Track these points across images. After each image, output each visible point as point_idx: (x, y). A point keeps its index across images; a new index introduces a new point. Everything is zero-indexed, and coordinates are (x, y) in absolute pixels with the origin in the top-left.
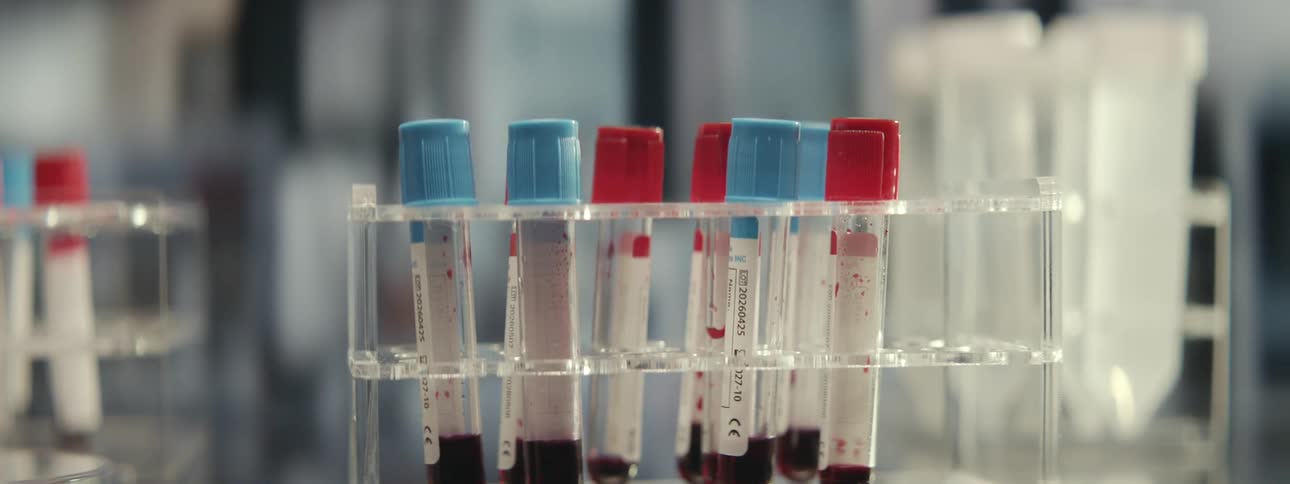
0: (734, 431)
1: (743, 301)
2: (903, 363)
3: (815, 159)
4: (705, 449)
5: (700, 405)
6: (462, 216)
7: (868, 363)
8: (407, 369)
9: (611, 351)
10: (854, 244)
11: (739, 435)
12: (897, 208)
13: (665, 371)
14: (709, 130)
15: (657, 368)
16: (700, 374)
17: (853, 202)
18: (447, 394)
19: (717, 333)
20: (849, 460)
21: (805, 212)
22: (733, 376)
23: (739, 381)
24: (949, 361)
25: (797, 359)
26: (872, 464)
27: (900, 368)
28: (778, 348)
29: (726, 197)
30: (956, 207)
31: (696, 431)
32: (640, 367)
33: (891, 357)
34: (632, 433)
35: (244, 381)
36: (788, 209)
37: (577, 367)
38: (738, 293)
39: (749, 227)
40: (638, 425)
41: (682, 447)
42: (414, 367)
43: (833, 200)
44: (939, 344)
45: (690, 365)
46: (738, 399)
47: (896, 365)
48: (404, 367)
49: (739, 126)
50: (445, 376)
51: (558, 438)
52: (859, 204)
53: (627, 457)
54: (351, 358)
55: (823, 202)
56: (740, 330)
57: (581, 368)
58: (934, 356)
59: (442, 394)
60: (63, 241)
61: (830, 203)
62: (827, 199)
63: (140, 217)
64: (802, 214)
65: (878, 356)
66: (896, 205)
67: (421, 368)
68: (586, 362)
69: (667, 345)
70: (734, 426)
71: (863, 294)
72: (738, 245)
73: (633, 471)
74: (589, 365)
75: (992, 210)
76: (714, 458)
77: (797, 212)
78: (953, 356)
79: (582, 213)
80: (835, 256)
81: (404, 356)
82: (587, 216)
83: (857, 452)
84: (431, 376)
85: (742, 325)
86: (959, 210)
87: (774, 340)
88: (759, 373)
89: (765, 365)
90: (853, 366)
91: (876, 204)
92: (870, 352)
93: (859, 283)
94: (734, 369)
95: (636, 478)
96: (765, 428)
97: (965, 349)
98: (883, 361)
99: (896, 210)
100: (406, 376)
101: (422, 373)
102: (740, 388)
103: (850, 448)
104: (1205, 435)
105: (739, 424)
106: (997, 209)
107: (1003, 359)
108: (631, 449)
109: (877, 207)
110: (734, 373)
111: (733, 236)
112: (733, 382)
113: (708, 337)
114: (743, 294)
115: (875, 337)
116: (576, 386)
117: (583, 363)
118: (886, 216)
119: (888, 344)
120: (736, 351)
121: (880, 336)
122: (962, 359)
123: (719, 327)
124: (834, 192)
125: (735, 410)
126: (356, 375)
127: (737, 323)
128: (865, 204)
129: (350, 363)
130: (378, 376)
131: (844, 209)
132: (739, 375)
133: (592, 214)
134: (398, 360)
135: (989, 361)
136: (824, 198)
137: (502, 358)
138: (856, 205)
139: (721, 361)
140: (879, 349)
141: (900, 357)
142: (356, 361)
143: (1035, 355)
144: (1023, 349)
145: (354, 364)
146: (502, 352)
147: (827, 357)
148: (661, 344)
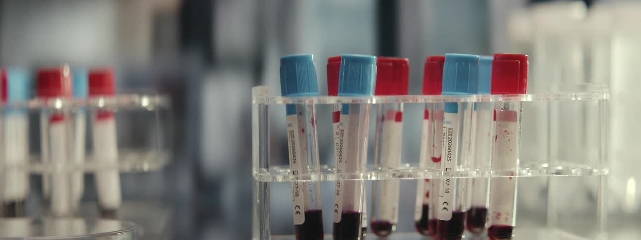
0: (445, 208)
1: (450, 144)
2: (530, 174)
3: (486, 74)
4: (430, 217)
5: (427, 195)
6: (312, 101)
7: (512, 174)
8: (285, 177)
9: (383, 169)
10: (506, 116)
11: (447, 210)
12: (527, 98)
13: (412, 178)
14: (433, 59)
15: (408, 177)
16: (427, 180)
17: (505, 95)
19: (437, 160)
20: (502, 222)
21: (482, 100)
22: (445, 181)
23: (448, 183)
24: (553, 173)
25: (477, 172)
26: (514, 224)
27: (528, 177)
28: (468, 167)
29: (442, 92)
30: (556, 97)
31: (426, 208)
32: (399, 176)
33: (524, 171)
34: (394, 209)
35: (185, 184)
36: (473, 99)
37: (369, 176)
38: (448, 140)
39: (453, 107)
40: (396, 205)
41: (418, 216)
42: (288, 177)
43: (495, 94)
44: (546, 165)
45: (424, 176)
46: (447, 192)
47: (526, 176)
48: (283, 176)
49: (450, 58)
52: (509, 96)
53: (390, 221)
54: (255, 172)
55: (490, 95)
56: (449, 158)
57: (371, 177)
58: (545, 171)
60: (103, 115)
61: (494, 96)
62: (492, 94)
63: (145, 102)
64: (480, 101)
65: (517, 171)
66: (526, 96)
68: (373, 174)
69: (411, 166)
70: (445, 205)
71: (509, 140)
72: (448, 116)
73: (394, 228)
74: (375, 175)
75: (574, 99)
76: (435, 221)
77: (478, 100)
78: (554, 171)
79: (372, 101)
80: (496, 122)
81: (281, 171)
82: (374, 102)
83: (507, 219)
85: (449, 156)
87: (466, 163)
88: (458, 179)
89: (462, 175)
90: (505, 176)
91: (517, 96)
92: (513, 169)
93: (508, 135)
94: (445, 177)
95: (396, 231)
96: (461, 207)
97: (560, 168)
98: (520, 174)
99: (527, 99)
100: (285, 181)
101: (292, 179)
102: (448, 187)
103: (503, 217)
105: (448, 205)
106: (576, 99)
107: (579, 173)
108: (393, 217)
109: (517, 98)
110: (445, 180)
111: (446, 112)
112: (445, 184)
113: (432, 161)
114: (450, 140)
115: (515, 162)
118: (521, 102)
119: (522, 165)
120: (446, 168)
121: (518, 161)
122: (558, 172)
123: (437, 156)
124: (496, 90)
125: (446, 198)
126: (258, 180)
127: (447, 155)
128: (511, 96)
129: (255, 174)
130: (271, 181)
131: (501, 98)
132: (448, 180)
133: (376, 101)
134: (279, 173)
135: (572, 173)
136: (490, 93)
137: (329, 172)
138: (507, 96)
139: (439, 173)
140: (518, 168)
141: (528, 171)
142: (258, 173)
143: (595, 171)
144: (589, 167)
145: (256, 174)
146: (330, 169)
147: (492, 172)
148: (408, 165)
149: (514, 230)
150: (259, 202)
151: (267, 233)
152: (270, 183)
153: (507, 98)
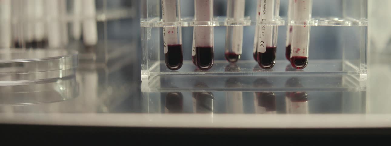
0: (262, 45)
1: (265, 4)
11: (263, 46)
18: (173, 32)
20: (301, 54)
23: (264, 29)
33: (313, 22)
34: (239, 45)
38: (263, 1)
40: (241, 43)
41: (255, 50)
46: (263, 35)
47: (314, 25)
50: (169, 26)
51: (206, 46)
53: (237, 53)
56: (264, 13)
57: (213, 24)
59: (171, 32)
67: (163, 24)
70: (262, 43)
73: (239, 57)
74: (215, 23)
85: (264, 11)
88: (274, 26)
89: (273, 24)
90: (301, 25)
92: (306, 20)
98: (310, 23)
102: (264, 31)
103: (301, 51)
105: (264, 43)
107: (350, 24)
108: (238, 50)
110: (262, 26)
112: (262, 29)
115: (308, 15)
116: (212, 29)
120: (263, 20)
122: (338, 24)
125: (262, 38)
127: (263, 11)
132: (264, 27)
135: (345, 24)
140: (309, 20)
143: (360, 23)
147: (292, 22)
149: (307, 60)
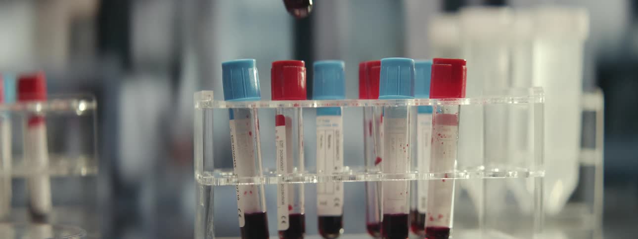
2: (468, 177)
3: (424, 79)
6: (255, 106)
7: (446, 177)
8: (228, 180)
10: (446, 120)
12: (465, 102)
13: (353, 181)
15: (349, 180)
17: (444, 99)
18: (251, 192)
21: (421, 103)
24: (490, 176)
25: (417, 175)
26: (451, 226)
27: (466, 179)
29: (380, 97)
30: (494, 101)
32: (339, 180)
33: (462, 174)
36: (411, 103)
37: (311, 179)
42: (231, 180)
43: (434, 98)
44: (482, 168)
45: (365, 179)
47: (464, 178)
48: (226, 179)
50: (247, 184)
54: (198, 175)
55: (429, 99)
57: (312, 180)
58: (483, 173)
59: (248, 193)
60: (34, 120)
61: (432, 100)
62: (430, 98)
63: (82, 107)
64: (419, 105)
65: (455, 174)
66: (464, 100)
67: (234, 180)
68: (315, 177)
69: (350, 169)
71: (442, 143)
74: (316, 179)
75: (511, 102)
77: (417, 104)
78: (491, 174)
79: (313, 105)
81: (224, 174)
82: (315, 106)
84: (240, 184)
86: (495, 103)
89: (401, 178)
91: (456, 100)
92: (450, 172)
93: (441, 138)
97: (497, 170)
98: (458, 176)
100: (228, 184)
101: (235, 182)
104: (592, 212)
107: (516, 175)
109: (456, 101)
117: (313, 177)
118: (460, 106)
119: (459, 167)
121: (456, 164)
122: (496, 175)
124: (434, 94)
126: (202, 183)
128: (450, 100)
129: (198, 178)
130: (215, 184)
131: (439, 102)
133: (317, 105)
134: (222, 177)
135: (509, 176)
136: (428, 96)
137: (271, 175)
138: (445, 100)
139: (379, 176)
140: (455, 171)
141: (466, 174)
142: (201, 176)
143: (531, 173)
144: (526, 170)
145: (200, 178)
146: (271, 173)
147: (431, 174)
148: (347, 168)
149: (451, 231)
150: (203, 205)
151: (211, 235)
152: (214, 186)
153: (446, 101)
